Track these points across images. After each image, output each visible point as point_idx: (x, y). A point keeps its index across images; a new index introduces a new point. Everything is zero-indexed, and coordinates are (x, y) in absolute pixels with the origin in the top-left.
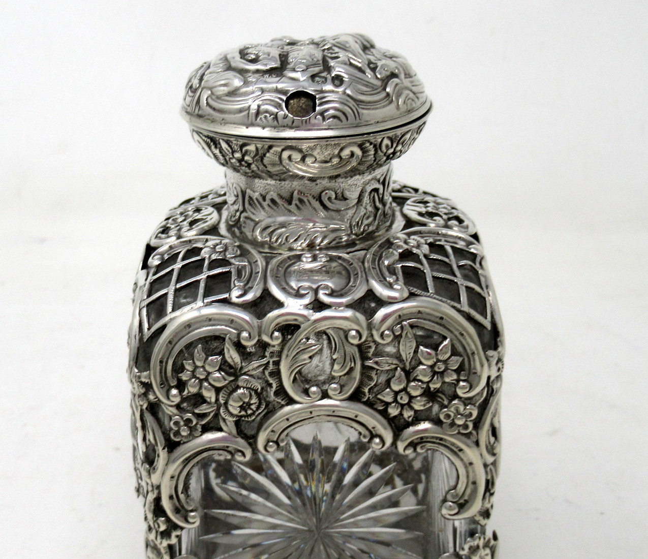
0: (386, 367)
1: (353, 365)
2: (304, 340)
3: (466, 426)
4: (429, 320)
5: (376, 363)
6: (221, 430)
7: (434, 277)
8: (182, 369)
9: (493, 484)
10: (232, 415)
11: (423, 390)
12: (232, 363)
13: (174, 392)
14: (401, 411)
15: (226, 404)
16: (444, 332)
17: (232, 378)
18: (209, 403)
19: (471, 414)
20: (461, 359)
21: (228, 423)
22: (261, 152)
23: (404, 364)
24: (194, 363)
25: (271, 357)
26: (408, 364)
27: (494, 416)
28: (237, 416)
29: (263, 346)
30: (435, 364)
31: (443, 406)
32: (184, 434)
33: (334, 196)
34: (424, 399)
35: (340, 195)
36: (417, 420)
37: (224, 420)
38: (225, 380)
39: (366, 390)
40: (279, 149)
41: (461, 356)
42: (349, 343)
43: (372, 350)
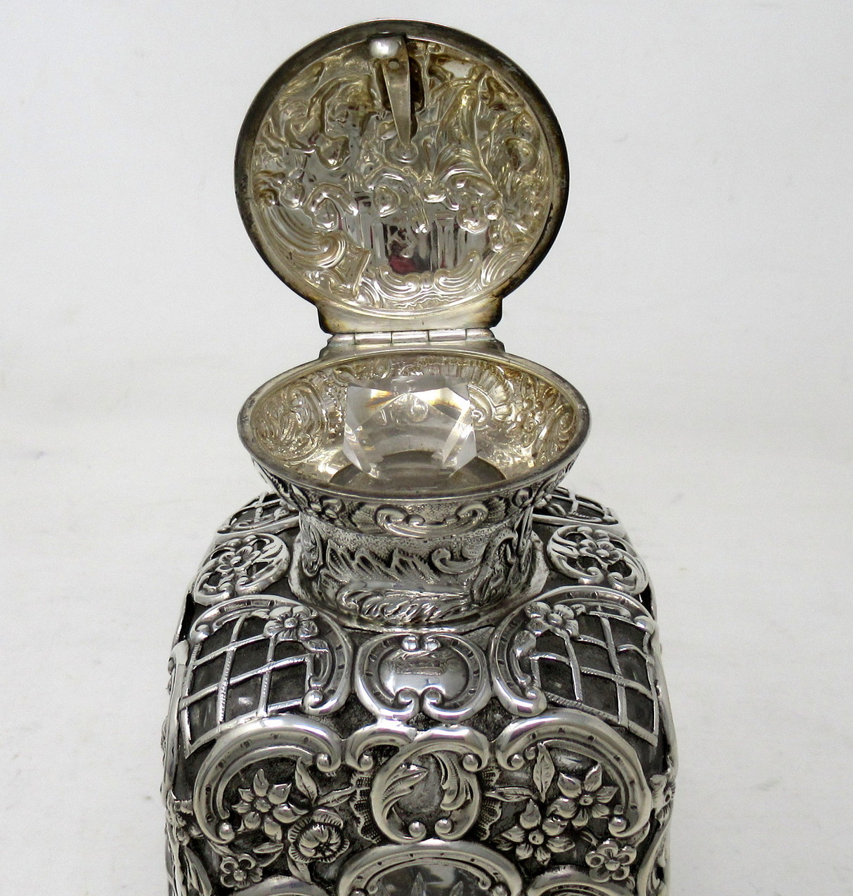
0: (515, 799)
1: (469, 797)
2: (404, 766)
3: (620, 873)
4: (574, 741)
5: (501, 794)
6: (288, 874)
7: (583, 674)
8: (237, 799)
10: (304, 857)
11: (562, 829)
12: (305, 793)
13: (226, 827)
14: (533, 854)
15: (296, 844)
16: (594, 756)
17: (305, 812)
18: (273, 842)
19: (627, 858)
20: (616, 789)
21: (299, 867)
22: (348, 508)
23: (539, 795)
24: (253, 792)
25: (358, 786)
26: (543, 796)
27: (659, 854)
28: (311, 858)
29: (348, 772)
30: (580, 796)
31: (590, 848)
32: (238, 879)
33: (449, 557)
34: (565, 840)
35: (457, 554)
36: (556, 862)
37: (294, 863)
38: (296, 815)
39: (487, 827)
40: (374, 508)
41: (615, 785)
42: (465, 770)
43: (495, 779)
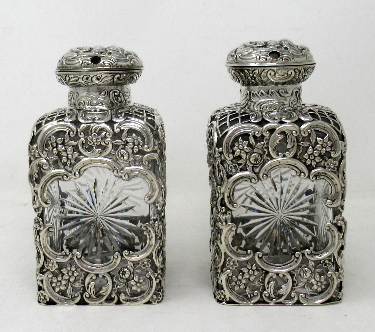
0: (306, 146)
1: (294, 144)
2: (277, 134)
3: (334, 169)
4: (321, 128)
5: (302, 144)
6: (247, 170)
7: (321, 117)
8: (234, 146)
9: (344, 196)
10: (251, 163)
11: (319, 154)
12: (252, 144)
13: (231, 155)
14: (311, 163)
15: (249, 159)
16: (326, 132)
17: (252, 149)
18: (243, 159)
19: (336, 164)
20: (332, 143)
21: (250, 167)
22: (260, 72)
23: (312, 144)
24: (239, 143)
25: (266, 141)
26: (313, 144)
27: (344, 167)
28: (253, 164)
29: (262, 137)
30: (323, 144)
31: (326, 161)
32: (233, 171)
33: (283, 92)
34: (319, 157)
35: (285, 91)
36: (317, 167)
37: (248, 166)
38: (250, 149)
40: (267, 71)
41: (332, 141)
42: (293, 135)
43: (301, 139)
